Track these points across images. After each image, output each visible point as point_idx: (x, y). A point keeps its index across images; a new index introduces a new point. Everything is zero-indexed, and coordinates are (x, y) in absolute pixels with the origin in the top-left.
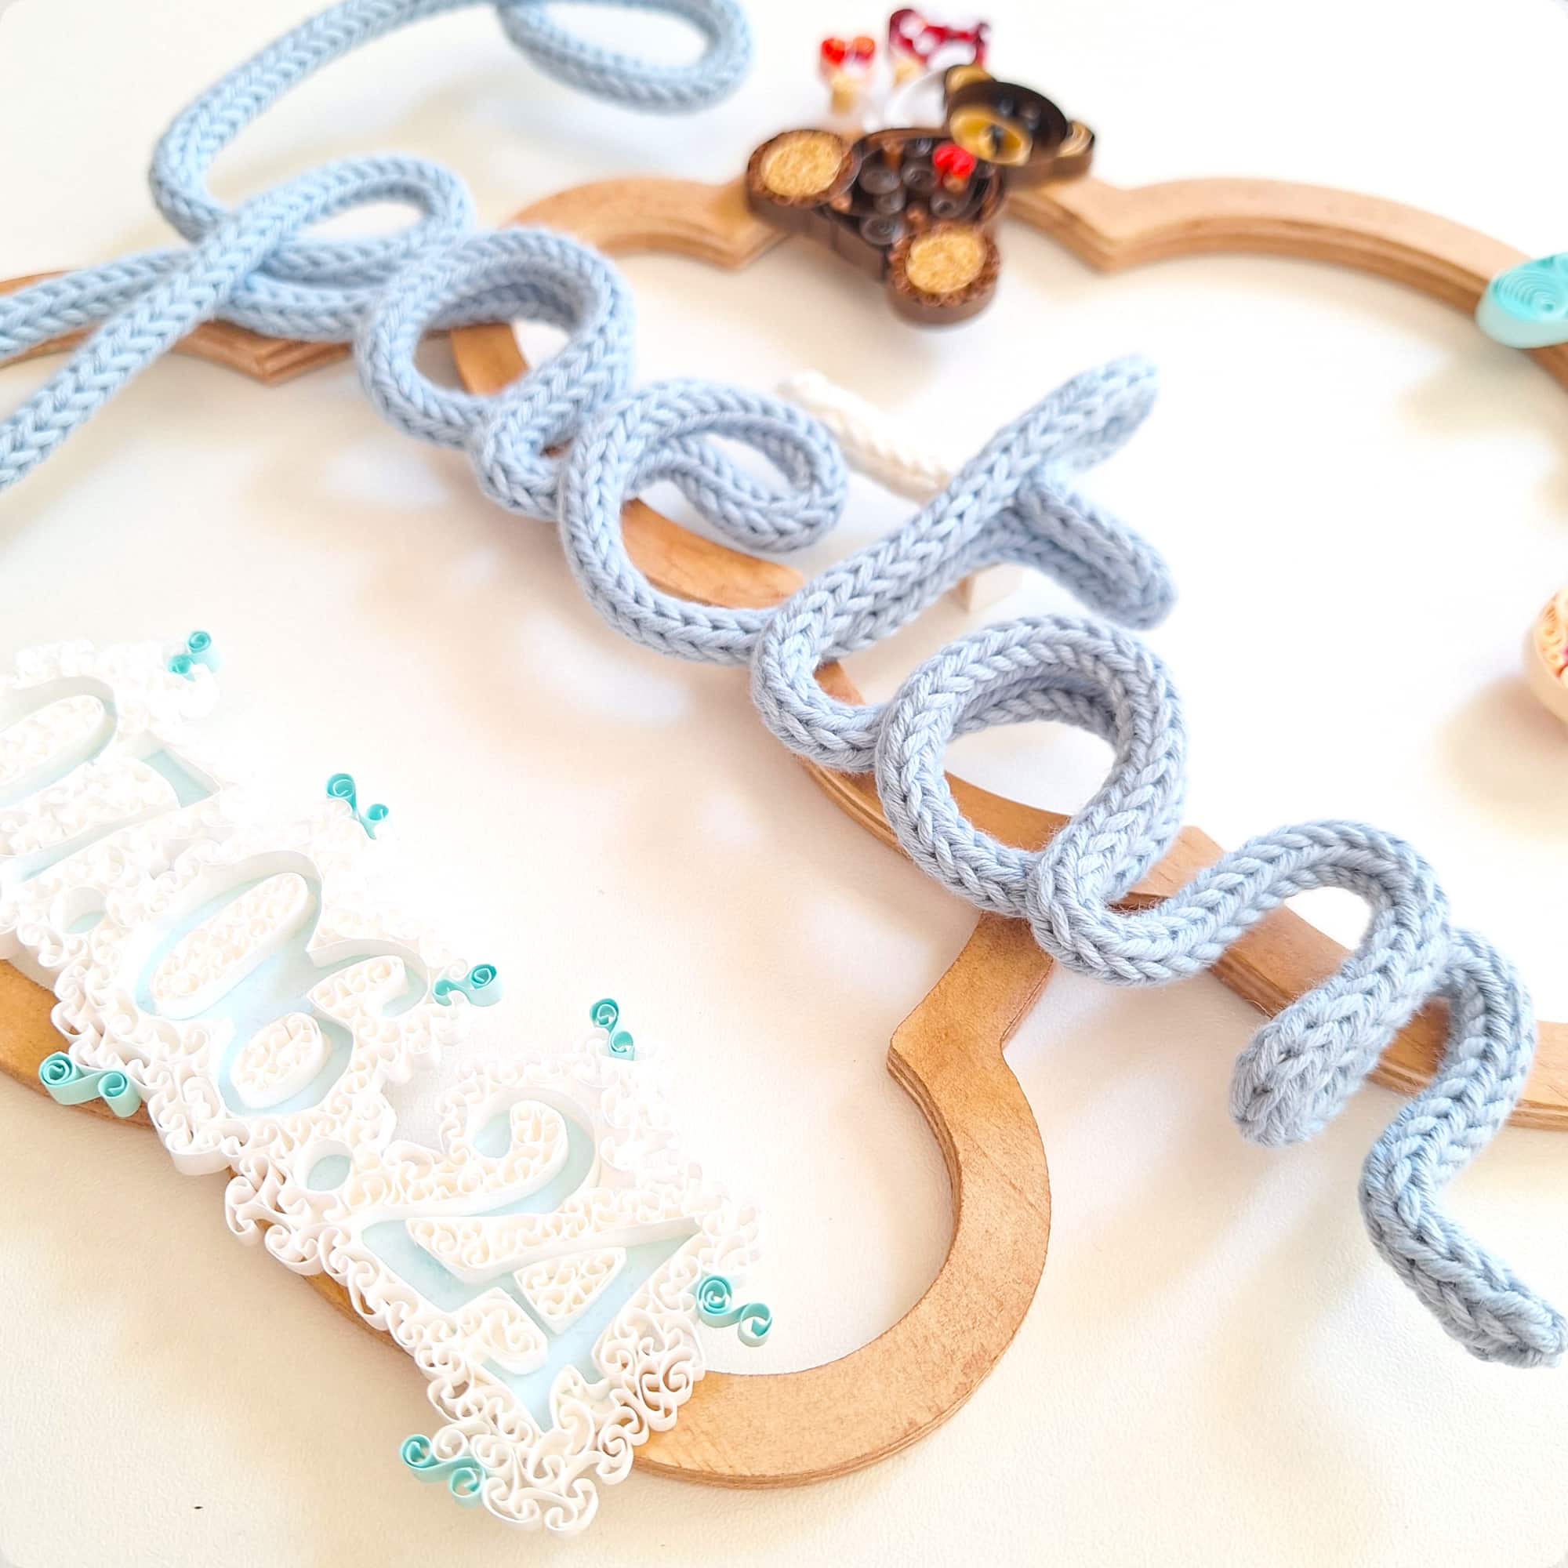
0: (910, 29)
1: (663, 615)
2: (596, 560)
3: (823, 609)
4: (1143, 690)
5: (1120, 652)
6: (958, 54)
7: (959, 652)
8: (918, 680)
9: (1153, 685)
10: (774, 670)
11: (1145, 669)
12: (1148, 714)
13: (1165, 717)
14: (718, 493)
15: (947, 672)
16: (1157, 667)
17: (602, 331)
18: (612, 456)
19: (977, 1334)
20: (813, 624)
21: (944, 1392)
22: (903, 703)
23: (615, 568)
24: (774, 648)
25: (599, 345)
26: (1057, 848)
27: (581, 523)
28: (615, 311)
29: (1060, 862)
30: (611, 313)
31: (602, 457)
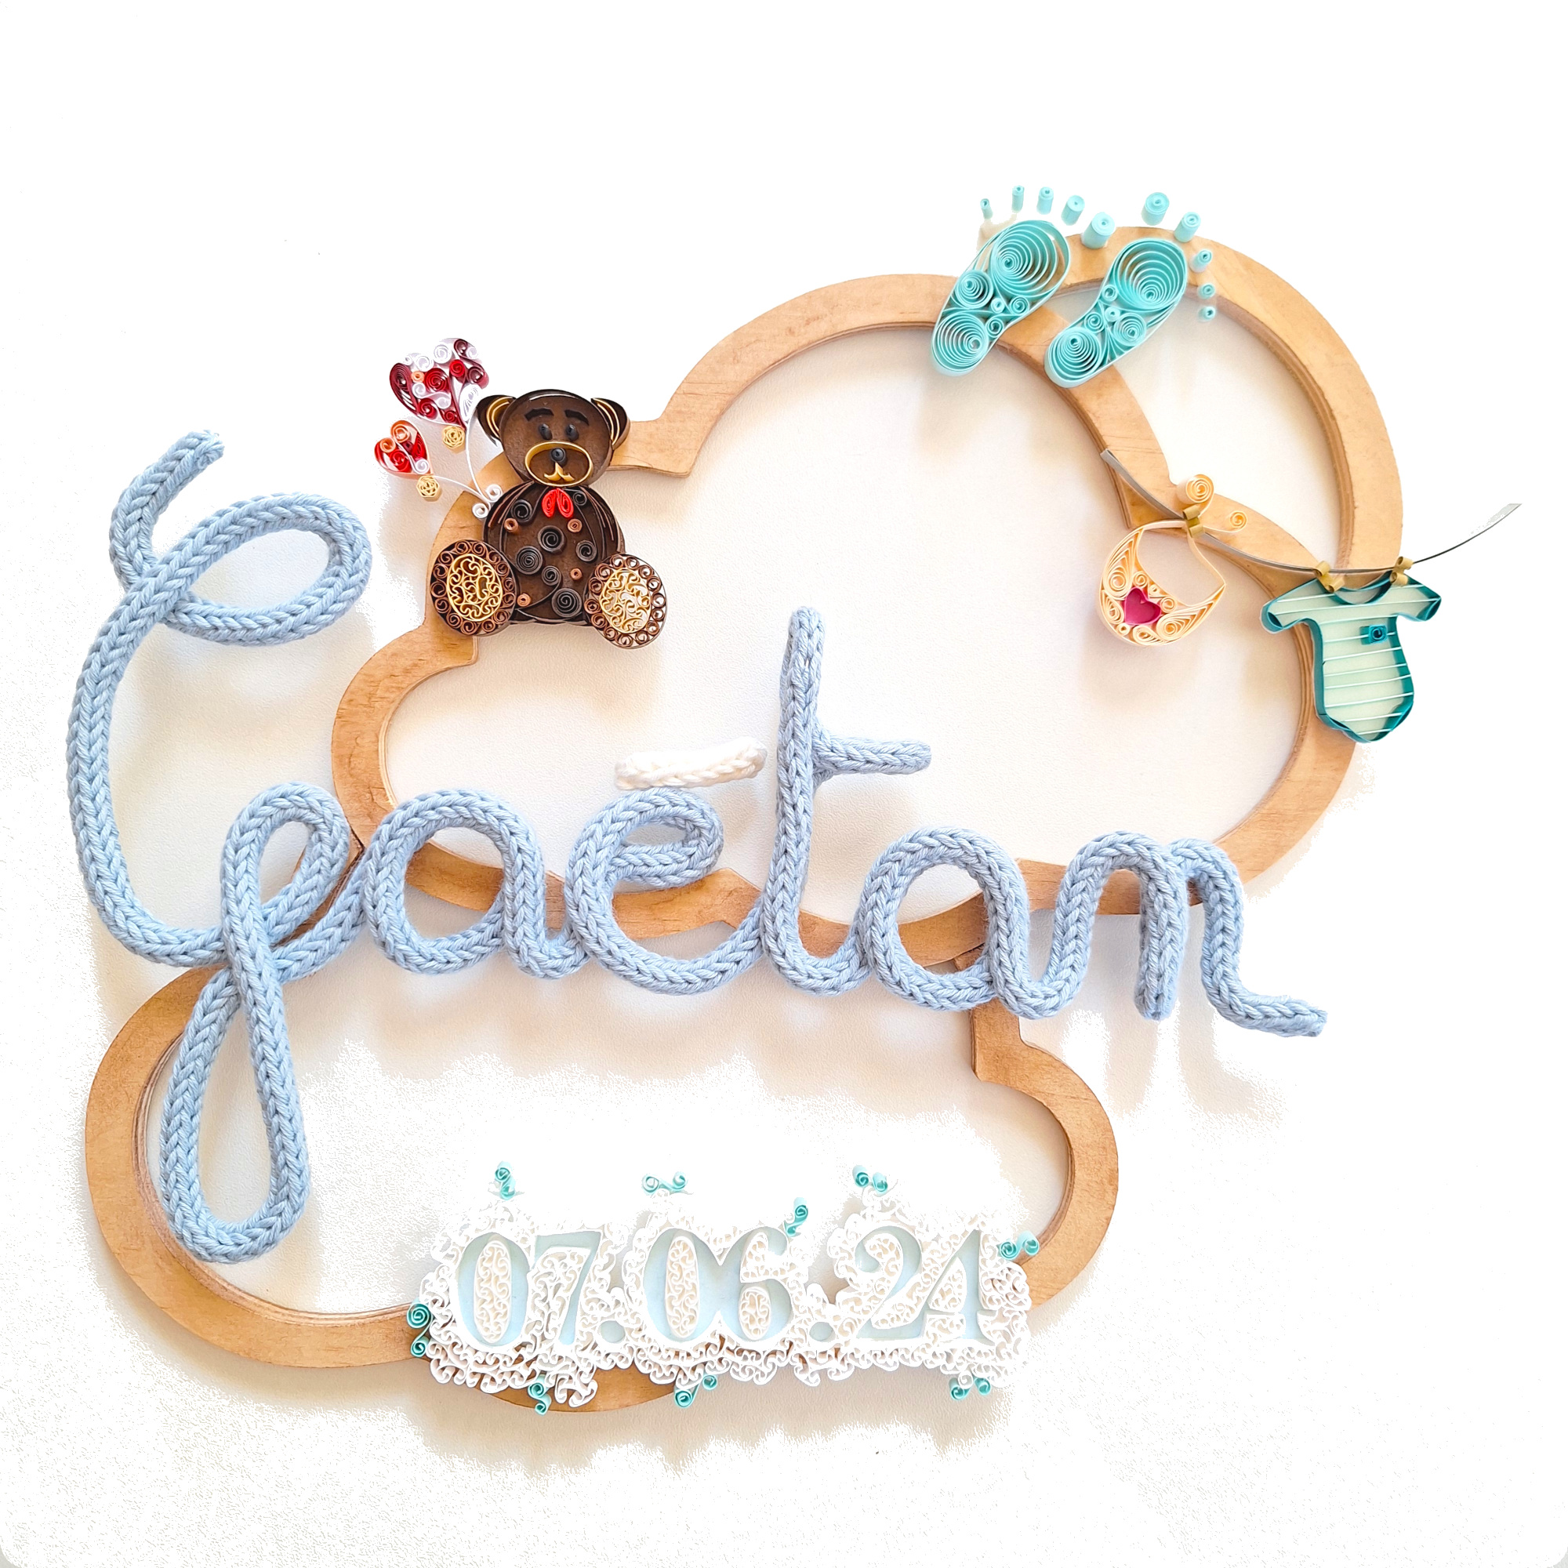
0: (418, 388)
4: (975, 860)
7: (876, 904)
10: (794, 975)
14: (658, 876)
15: (881, 922)
17: (519, 850)
19: (1104, 1167)
21: (1109, 1197)
25: (527, 861)
26: (999, 973)
28: (513, 831)
29: (1006, 981)
30: (512, 834)
31: (598, 924)
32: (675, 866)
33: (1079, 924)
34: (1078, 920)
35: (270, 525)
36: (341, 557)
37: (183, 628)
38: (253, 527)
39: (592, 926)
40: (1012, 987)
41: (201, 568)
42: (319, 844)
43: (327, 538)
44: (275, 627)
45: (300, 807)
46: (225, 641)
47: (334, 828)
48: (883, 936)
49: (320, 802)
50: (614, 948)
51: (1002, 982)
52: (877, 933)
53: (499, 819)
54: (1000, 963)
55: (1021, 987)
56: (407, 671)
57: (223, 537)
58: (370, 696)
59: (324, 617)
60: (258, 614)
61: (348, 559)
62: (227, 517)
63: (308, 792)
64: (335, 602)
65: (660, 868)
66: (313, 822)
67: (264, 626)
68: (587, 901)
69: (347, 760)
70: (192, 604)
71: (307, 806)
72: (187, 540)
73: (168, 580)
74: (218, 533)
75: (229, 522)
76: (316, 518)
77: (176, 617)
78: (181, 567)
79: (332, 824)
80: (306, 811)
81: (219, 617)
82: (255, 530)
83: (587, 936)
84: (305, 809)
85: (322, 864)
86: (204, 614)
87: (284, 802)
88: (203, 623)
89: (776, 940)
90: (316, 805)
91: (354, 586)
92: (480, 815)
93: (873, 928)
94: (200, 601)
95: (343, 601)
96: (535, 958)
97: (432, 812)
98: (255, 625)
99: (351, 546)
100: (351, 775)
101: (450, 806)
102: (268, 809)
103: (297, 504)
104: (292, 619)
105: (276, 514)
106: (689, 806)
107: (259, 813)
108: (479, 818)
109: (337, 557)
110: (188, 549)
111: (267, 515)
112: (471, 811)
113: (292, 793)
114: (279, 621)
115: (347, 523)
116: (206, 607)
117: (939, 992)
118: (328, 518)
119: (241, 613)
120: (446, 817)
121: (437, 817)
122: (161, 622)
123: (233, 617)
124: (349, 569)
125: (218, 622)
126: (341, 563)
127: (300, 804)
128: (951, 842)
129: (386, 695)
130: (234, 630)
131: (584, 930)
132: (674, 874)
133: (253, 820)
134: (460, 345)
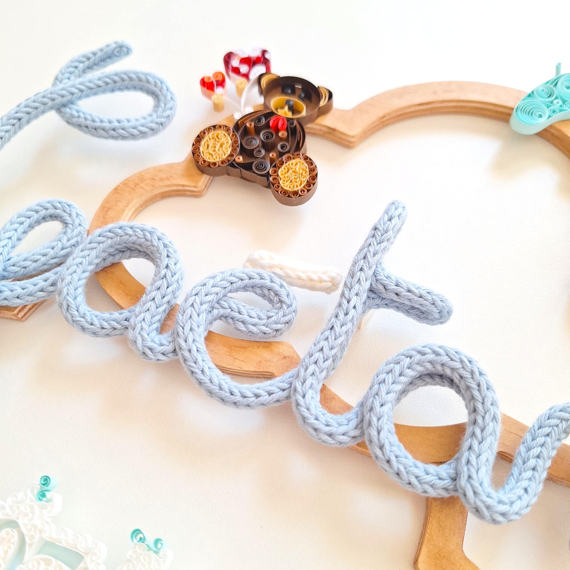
0: (235, 63)
1: (245, 397)
2: (206, 380)
3: (315, 373)
4: (469, 376)
5: (452, 360)
6: (259, 70)
7: (384, 381)
8: (373, 402)
9: (472, 373)
10: (306, 414)
11: (466, 365)
12: (476, 387)
13: (484, 387)
14: (243, 322)
15: (383, 394)
16: (470, 362)
17: (167, 267)
18: (195, 327)
20: (313, 382)
22: (370, 416)
23: (216, 380)
24: (301, 401)
25: (169, 274)
26: (465, 469)
27: (193, 365)
28: (169, 255)
29: (470, 477)
30: (168, 256)
31: (191, 329)
32: (256, 320)
33: (538, 460)
34: (538, 457)
36: (158, 109)
37: (63, 115)
39: (187, 328)
40: (473, 482)
42: (63, 235)
43: (156, 99)
45: (65, 211)
48: (382, 405)
50: (194, 349)
51: (466, 476)
52: (378, 401)
53: (165, 246)
54: (468, 462)
55: (481, 485)
60: (102, 116)
63: (74, 206)
66: (67, 222)
67: (102, 122)
68: (192, 311)
69: (106, 210)
70: (75, 106)
71: (69, 213)
77: (64, 109)
80: (67, 215)
81: (84, 114)
83: (181, 333)
86: (78, 111)
87: (59, 206)
88: (75, 114)
89: (303, 384)
90: (74, 214)
92: (155, 240)
93: (376, 396)
94: (80, 106)
96: (142, 336)
98: (98, 120)
99: (166, 105)
101: (142, 230)
103: (150, 76)
104: (117, 124)
105: (138, 77)
108: (154, 241)
112: (151, 236)
113: (65, 203)
114: (110, 122)
115: (169, 94)
116: (81, 109)
117: (411, 469)
118: (161, 88)
122: (56, 108)
126: (156, 111)
128: (454, 355)
131: (181, 329)
132: (254, 325)
134: (264, 52)
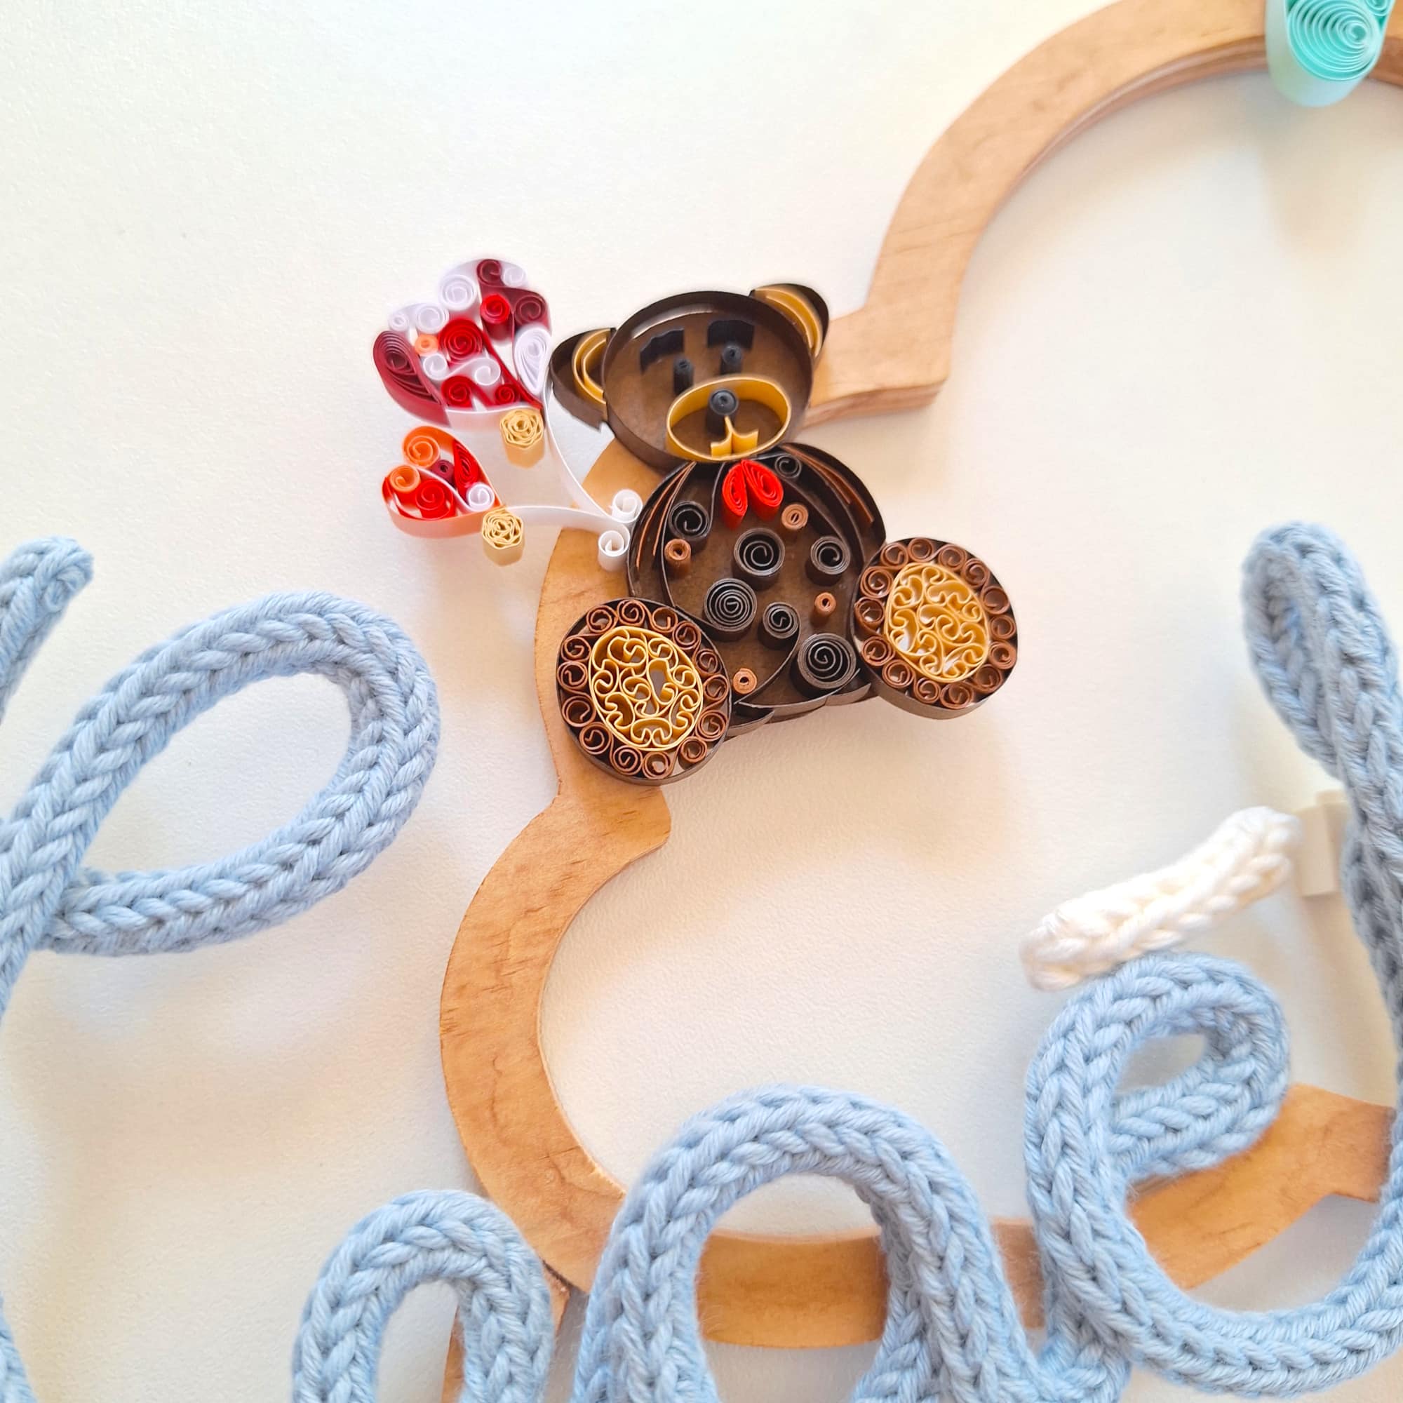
35: (221, 677)
36: (377, 702)
37: (90, 944)
38: (186, 692)
41: (99, 806)
42: (492, 1319)
43: (342, 673)
44: (281, 881)
45: (431, 1250)
46: (184, 943)
47: (513, 1270)
49: (468, 1222)
53: (868, 1132)
56: (555, 894)
57: (129, 729)
58: (497, 965)
59: (375, 829)
60: (241, 865)
61: (392, 700)
62: (130, 686)
63: (438, 1210)
64: (388, 794)
65: (1201, 1127)
66: (467, 1273)
67: (259, 883)
69: (487, 1114)
70: (98, 888)
71: (444, 1242)
72: (57, 757)
73: (36, 849)
74: (119, 723)
75: (135, 693)
76: (312, 638)
77: (72, 926)
78: (56, 815)
79: (507, 1263)
80: (447, 1253)
81: (161, 897)
82: (193, 697)
84: (443, 1249)
85: (511, 1360)
86: (128, 899)
87: (395, 1250)
88: (131, 918)
90: (462, 1232)
91: (418, 751)
94: (111, 877)
95: (405, 787)
97: (724, 1165)
98: (239, 888)
99: (393, 673)
100: (505, 1142)
101: (756, 1139)
102: (366, 1278)
103: (267, 617)
104: (313, 852)
105: (231, 650)
106: (1214, 978)
107: (350, 1292)
109: (370, 704)
110: (65, 771)
111: (211, 657)
112: (803, 1135)
113: (407, 1224)
114: (287, 866)
115: (374, 630)
116: (128, 884)
118: (335, 630)
119: (205, 871)
120: (753, 1167)
121: (737, 1172)
122: (39, 945)
123: (190, 887)
124: (402, 719)
125: (161, 908)
126: (382, 714)
127: (429, 1243)
129: (529, 953)
130: (197, 913)
132: (1229, 1130)
133: (341, 1312)
134: (489, 271)
